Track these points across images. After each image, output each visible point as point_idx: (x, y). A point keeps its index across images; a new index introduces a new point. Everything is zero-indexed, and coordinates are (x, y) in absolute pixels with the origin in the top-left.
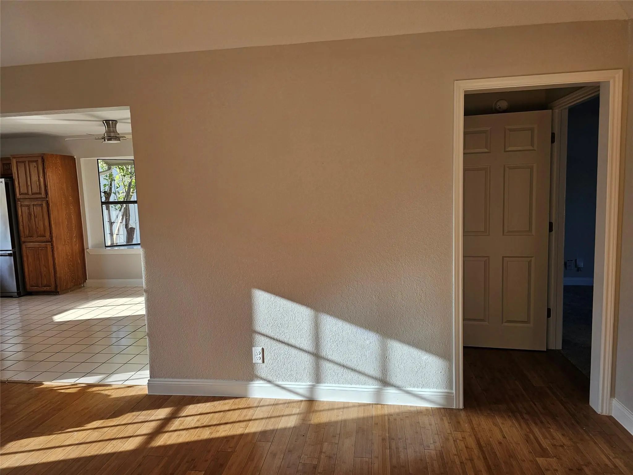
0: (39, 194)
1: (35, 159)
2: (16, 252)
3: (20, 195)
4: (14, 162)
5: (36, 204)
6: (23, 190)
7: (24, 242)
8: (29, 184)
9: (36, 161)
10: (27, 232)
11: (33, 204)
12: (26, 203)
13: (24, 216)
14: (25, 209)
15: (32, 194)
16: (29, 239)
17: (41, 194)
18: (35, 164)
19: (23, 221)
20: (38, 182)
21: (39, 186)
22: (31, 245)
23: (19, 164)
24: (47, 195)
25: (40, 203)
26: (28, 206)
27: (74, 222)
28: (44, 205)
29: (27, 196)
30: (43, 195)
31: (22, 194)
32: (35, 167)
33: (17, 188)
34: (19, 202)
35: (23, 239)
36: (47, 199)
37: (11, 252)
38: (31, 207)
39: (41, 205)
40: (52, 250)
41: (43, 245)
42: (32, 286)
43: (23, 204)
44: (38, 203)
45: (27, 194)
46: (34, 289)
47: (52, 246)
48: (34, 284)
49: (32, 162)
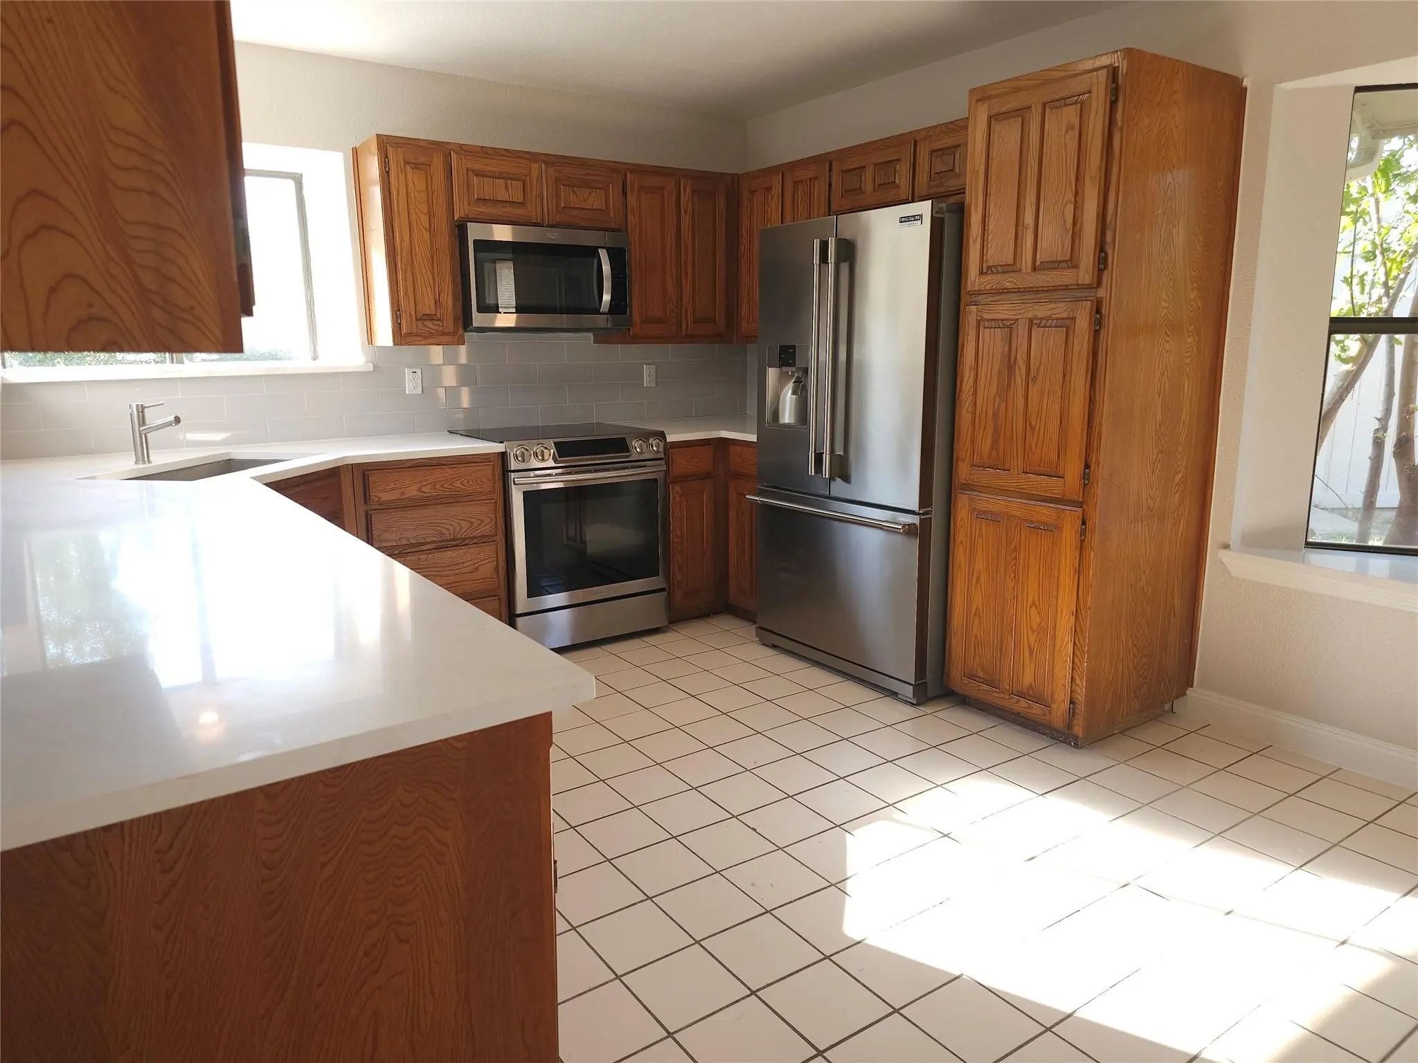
0: (1064, 265)
1: (1080, 89)
2: (931, 518)
3: (982, 273)
4: (979, 120)
5: (1040, 315)
6: (1000, 251)
8: (1029, 219)
9: (1083, 98)
10: (985, 443)
11: (1030, 315)
12: (1003, 311)
13: (984, 370)
14: (993, 341)
15: (1034, 269)
16: (986, 477)
17: (1076, 267)
18: (1070, 112)
19: (975, 393)
20: (1071, 207)
21: (1074, 224)
22: (995, 503)
23: (999, 126)
24: (1100, 272)
25: (1061, 310)
26: (1009, 327)
28: (1083, 323)
30: (1085, 274)
31: (989, 268)
32: (1070, 128)
33: (975, 241)
34: (974, 308)
35: (964, 472)
37: (915, 520)
38: (1022, 329)
39: (1067, 325)
40: (1082, 541)
41: (1045, 512)
42: (972, 676)
43: (987, 316)
44: (1056, 311)
45: (1011, 268)
46: (980, 691)
47: (1084, 523)
48: (983, 670)
49: (1063, 102)
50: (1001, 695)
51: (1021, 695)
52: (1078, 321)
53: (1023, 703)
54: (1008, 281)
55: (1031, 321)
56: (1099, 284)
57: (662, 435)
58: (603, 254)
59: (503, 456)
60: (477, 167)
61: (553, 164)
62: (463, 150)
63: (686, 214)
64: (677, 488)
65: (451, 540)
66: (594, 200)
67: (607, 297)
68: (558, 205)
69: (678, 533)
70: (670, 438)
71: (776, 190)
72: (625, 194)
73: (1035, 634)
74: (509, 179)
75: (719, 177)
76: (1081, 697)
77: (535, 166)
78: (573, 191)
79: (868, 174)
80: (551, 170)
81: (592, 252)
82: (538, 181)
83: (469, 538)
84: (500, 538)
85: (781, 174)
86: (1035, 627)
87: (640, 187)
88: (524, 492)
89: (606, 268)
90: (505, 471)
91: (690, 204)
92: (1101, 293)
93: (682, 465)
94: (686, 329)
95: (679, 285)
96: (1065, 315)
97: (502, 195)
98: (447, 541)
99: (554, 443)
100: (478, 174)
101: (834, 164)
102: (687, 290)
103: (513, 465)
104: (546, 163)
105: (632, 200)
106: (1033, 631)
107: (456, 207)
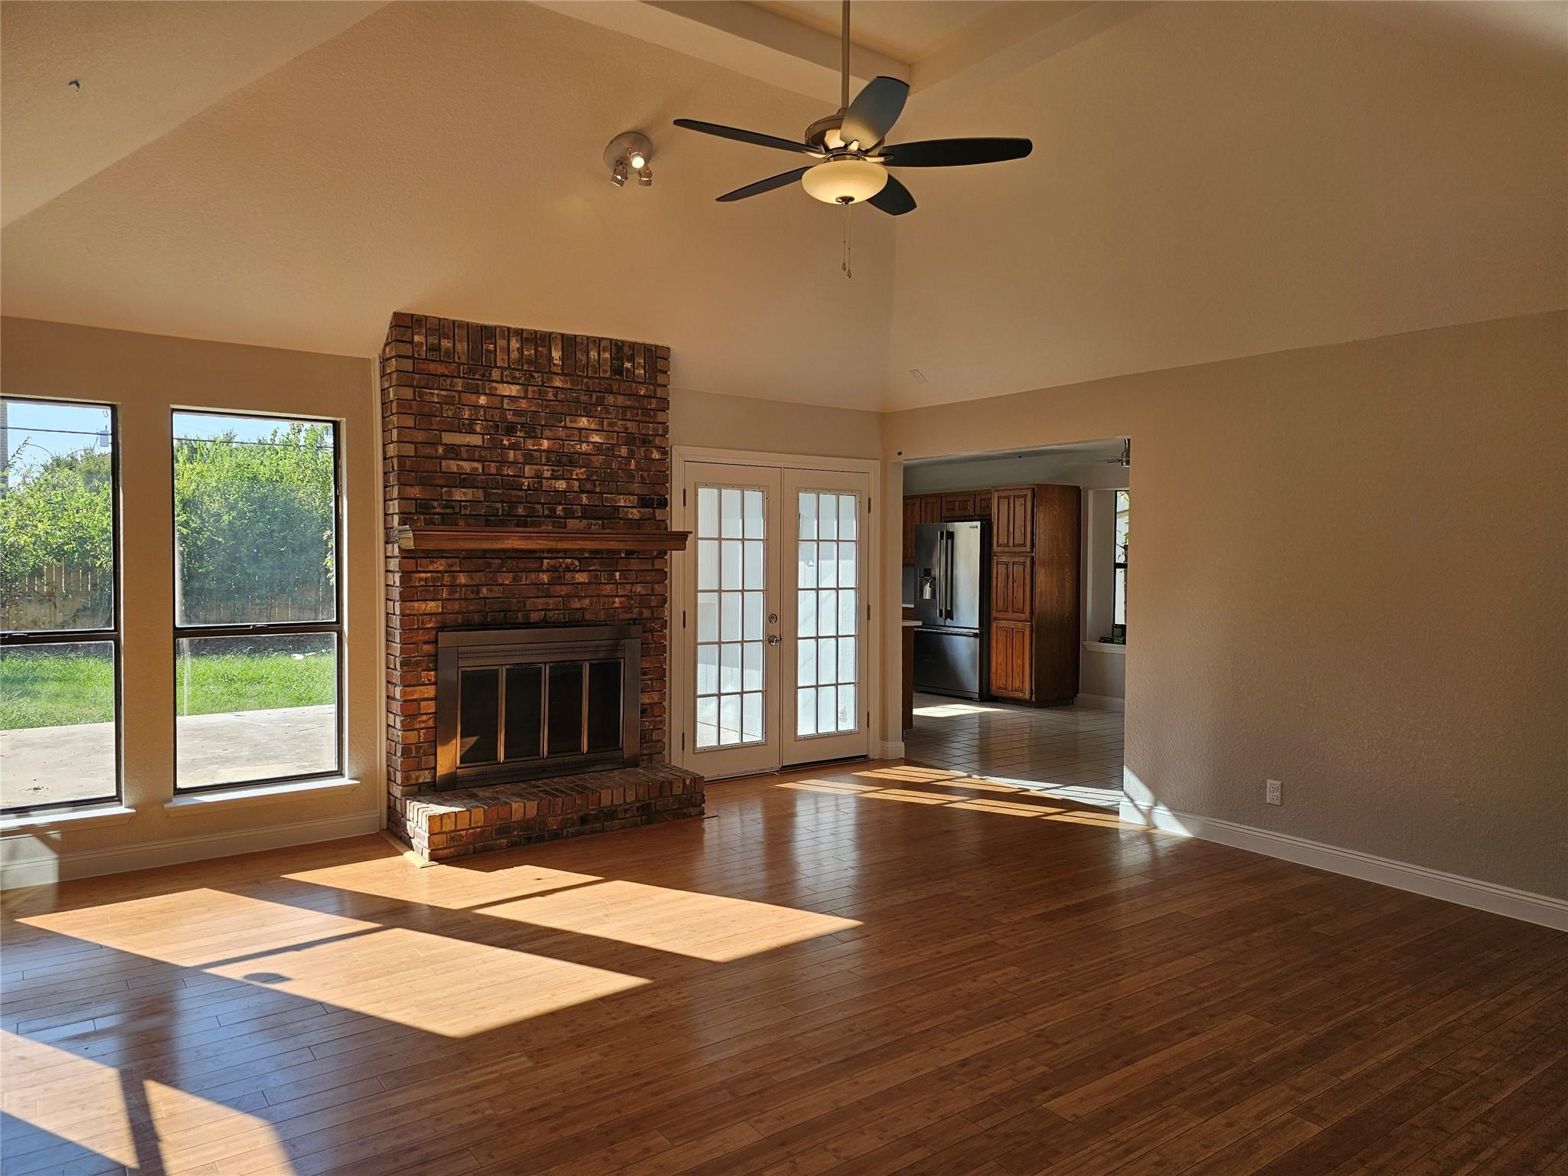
0: (1022, 545)
1: (1024, 493)
2: (983, 630)
3: (997, 546)
4: (996, 495)
5: (1016, 561)
6: (1003, 540)
7: (996, 619)
8: (1011, 530)
9: (1025, 497)
10: (1000, 604)
11: (1013, 560)
12: (1004, 559)
13: (999, 579)
14: (1002, 569)
15: (1014, 546)
16: (1001, 615)
17: (1026, 546)
18: (1022, 500)
19: (997, 585)
20: (1023, 528)
21: (1024, 533)
22: (1003, 623)
23: (1001, 500)
24: (1032, 549)
25: (1022, 559)
26: (1007, 564)
27: (1067, 594)
28: (1028, 564)
29: (1006, 549)
30: (1028, 549)
31: (1000, 545)
32: (1022, 504)
33: (994, 536)
34: (994, 558)
35: (994, 613)
36: (1034, 554)
37: (978, 631)
38: (1011, 567)
39: (1024, 564)
40: (1032, 634)
41: (1020, 625)
43: (1000, 560)
44: (1020, 560)
45: (1007, 545)
47: (1032, 627)
48: (1001, 686)
49: (1019, 497)
50: (1009, 692)
51: (1016, 692)
53: (1016, 694)
55: (1014, 563)
56: (1032, 552)
71: (918, 504)
76: (1034, 690)
79: (957, 504)
86: (1019, 665)
96: (1023, 561)
101: (943, 498)
106: (1018, 667)
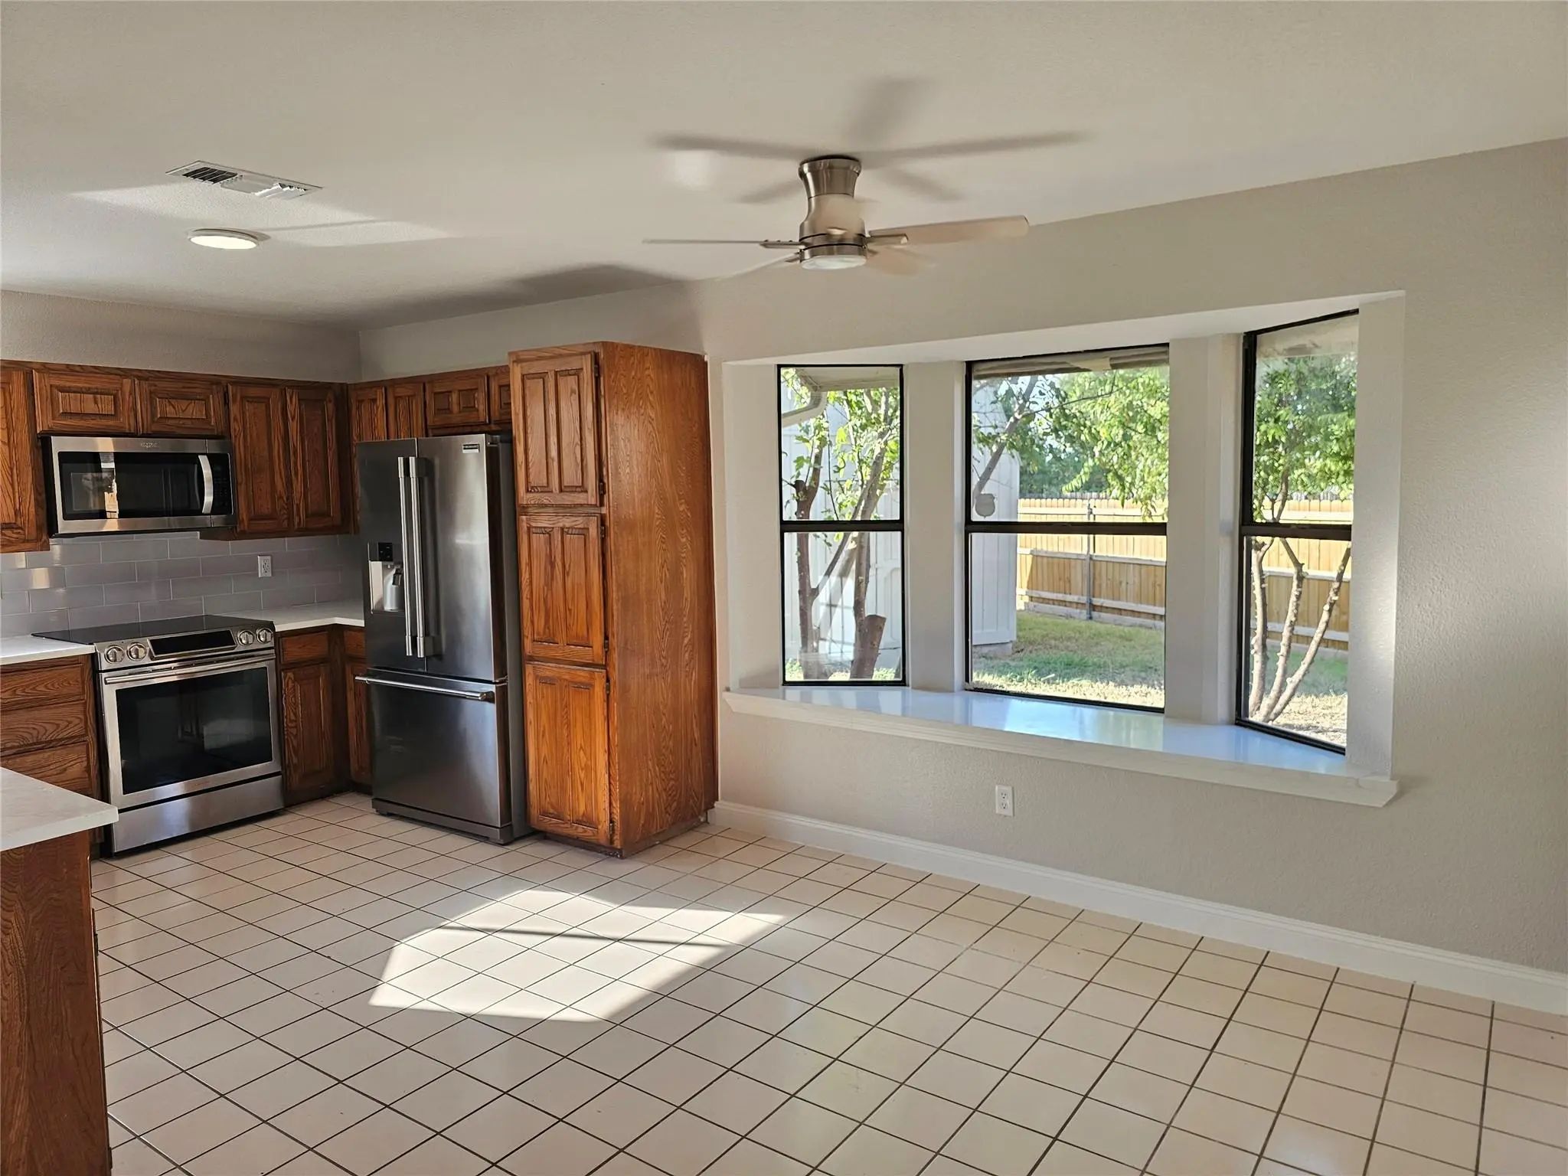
0: (578, 489)
1: (575, 364)
2: (506, 686)
3: (527, 491)
4: (516, 374)
5: (567, 525)
6: (537, 475)
7: (532, 659)
8: (554, 453)
9: (577, 372)
10: (540, 624)
11: (561, 525)
12: (543, 522)
13: (535, 563)
14: (539, 541)
15: (561, 491)
16: (542, 650)
17: (586, 492)
18: (572, 381)
19: (531, 582)
20: (578, 448)
21: (582, 460)
22: (549, 670)
23: (528, 383)
24: (601, 497)
25: (579, 522)
26: (548, 532)
27: (687, 593)
28: (593, 532)
30: (591, 497)
31: (532, 487)
32: (573, 392)
33: (521, 466)
34: (524, 517)
35: (528, 646)
37: (492, 688)
38: (557, 536)
39: (584, 532)
40: (608, 695)
41: (582, 674)
42: (545, 813)
43: (534, 524)
44: (578, 523)
45: (546, 489)
46: (550, 824)
47: (608, 680)
48: (553, 807)
49: (567, 373)
50: (566, 825)
51: (579, 822)
52: (590, 530)
53: (580, 828)
54: (545, 499)
55: (562, 529)
56: (602, 504)
57: (270, 626)
58: (204, 461)
59: (94, 657)
60: (61, 383)
61: (147, 379)
62: (45, 368)
63: (293, 419)
64: (290, 674)
65: (35, 744)
66: (194, 411)
67: (209, 499)
68: (153, 415)
69: (293, 718)
70: (278, 629)
71: (380, 402)
72: (226, 403)
73: (584, 772)
74: (97, 393)
75: (328, 386)
76: (617, 817)
77: (127, 382)
78: (169, 402)
79: (454, 397)
80: (145, 384)
81: (193, 459)
82: (130, 394)
83: (55, 740)
84: (91, 737)
85: (383, 389)
86: (583, 765)
87: (242, 398)
88: (117, 691)
89: (207, 472)
90: (96, 671)
91: (297, 411)
92: (604, 510)
93: (294, 652)
94: (299, 523)
95: (289, 484)
96: (581, 526)
97: (90, 407)
98: (31, 745)
99: (151, 641)
100: (63, 390)
101: (427, 386)
102: (298, 487)
103: (104, 665)
104: (140, 378)
105: (234, 409)
106: (582, 769)
107: (39, 420)
